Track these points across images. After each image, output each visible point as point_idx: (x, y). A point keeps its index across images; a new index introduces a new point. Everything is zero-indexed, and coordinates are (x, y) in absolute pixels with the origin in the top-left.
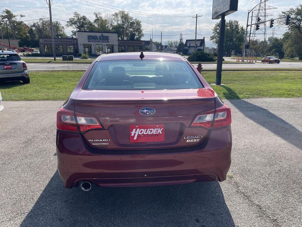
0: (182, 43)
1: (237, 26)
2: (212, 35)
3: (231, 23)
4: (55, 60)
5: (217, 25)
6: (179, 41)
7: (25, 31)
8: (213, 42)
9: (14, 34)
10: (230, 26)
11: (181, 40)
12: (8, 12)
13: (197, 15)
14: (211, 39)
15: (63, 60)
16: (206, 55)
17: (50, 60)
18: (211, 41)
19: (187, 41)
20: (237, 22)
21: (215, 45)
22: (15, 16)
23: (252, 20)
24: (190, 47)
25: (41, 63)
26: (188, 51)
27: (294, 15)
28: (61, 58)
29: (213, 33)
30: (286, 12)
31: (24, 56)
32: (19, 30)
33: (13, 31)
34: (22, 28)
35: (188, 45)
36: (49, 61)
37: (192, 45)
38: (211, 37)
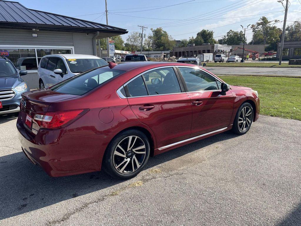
4: (280, 64)
7: (276, 35)
9: (265, 39)
12: (264, 19)
15: (290, 64)
17: (274, 65)
22: (270, 22)
25: (264, 67)
28: (288, 62)
31: (259, 60)
32: (271, 35)
33: (265, 36)
34: (273, 33)
36: (272, 65)
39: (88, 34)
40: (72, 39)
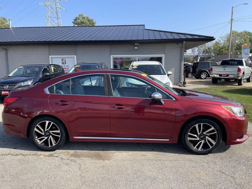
39: (177, 44)
40: (164, 49)
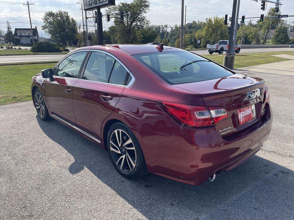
0: (11, 33)
1: (68, 17)
2: (44, 24)
3: (61, 14)
5: (47, 14)
6: (7, 30)
8: (46, 32)
10: (60, 17)
11: (8, 29)
13: (28, 2)
14: (43, 29)
16: (52, 45)
18: (44, 31)
19: (16, 30)
20: (67, 13)
21: (49, 35)
23: (82, 13)
24: (21, 36)
26: (20, 41)
27: (117, 11)
29: (44, 22)
30: (111, 8)
35: (19, 34)
37: (23, 34)
38: (43, 27)
